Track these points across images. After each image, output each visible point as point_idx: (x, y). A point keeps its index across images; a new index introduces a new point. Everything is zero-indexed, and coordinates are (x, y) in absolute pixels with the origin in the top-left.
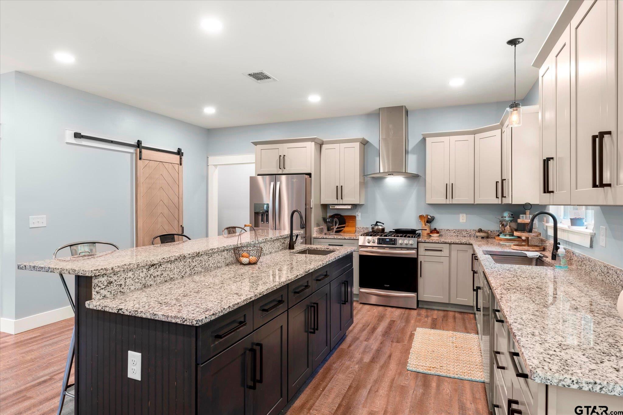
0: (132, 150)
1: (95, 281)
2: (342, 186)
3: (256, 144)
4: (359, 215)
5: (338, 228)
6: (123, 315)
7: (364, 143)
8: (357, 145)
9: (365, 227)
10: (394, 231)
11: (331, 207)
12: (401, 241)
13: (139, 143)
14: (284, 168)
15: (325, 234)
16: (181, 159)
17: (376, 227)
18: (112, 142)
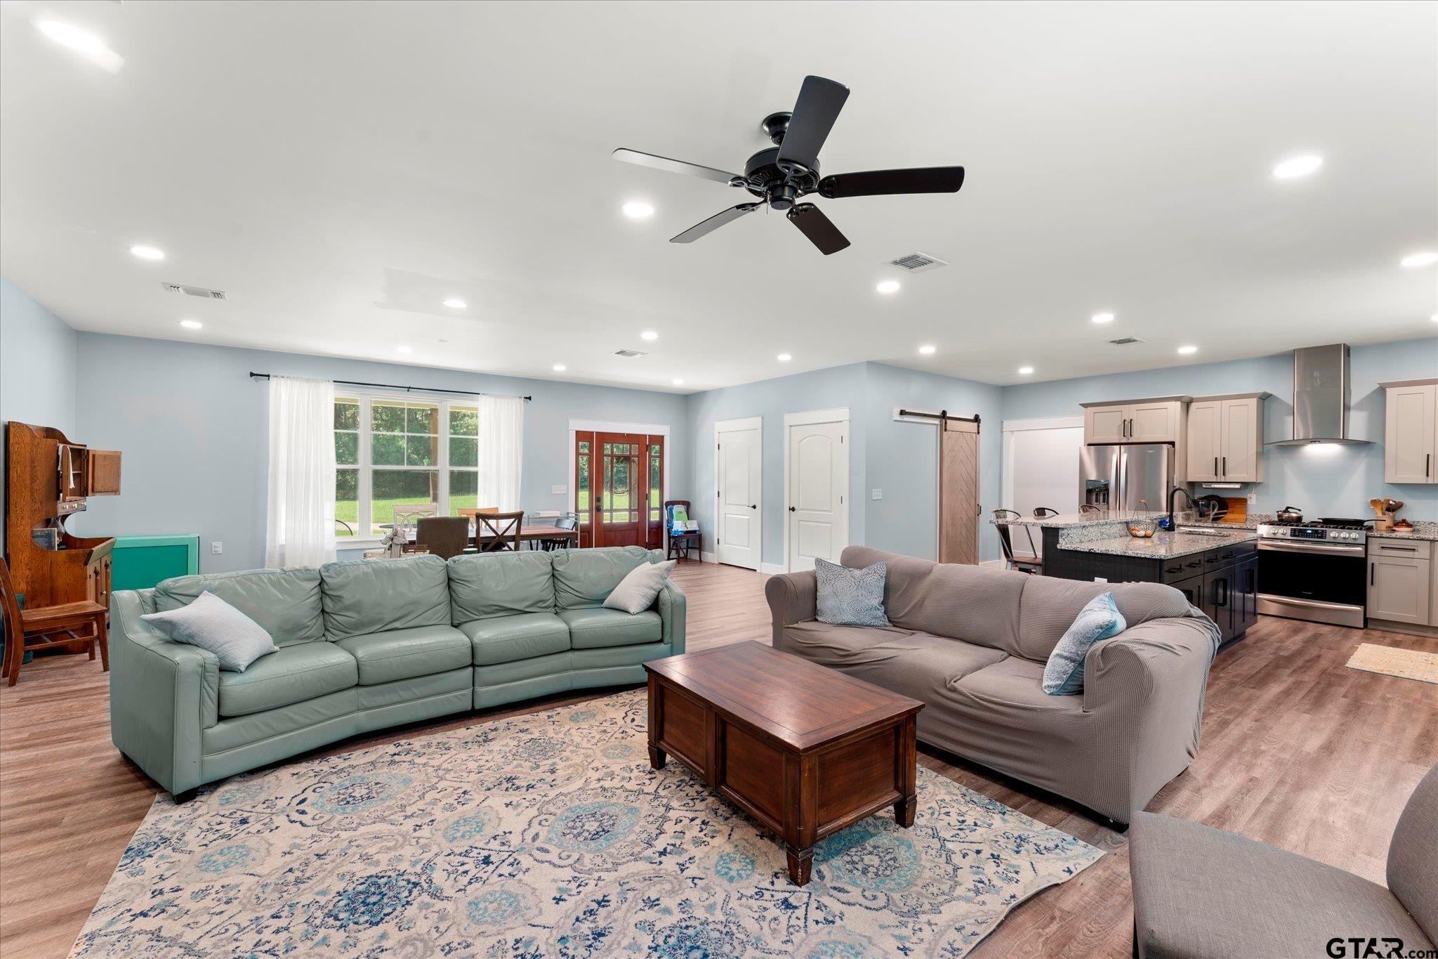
0: (937, 422)
1: (1061, 532)
2: (1224, 458)
3: (1085, 406)
4: (1253, 499)
5: (1216, 514)
6: (1096, 554)
7: (1265, 399)
8: (1253, 402)
9: (1264, 514)
10: (1321, 521)
11: (1204, 486)
12: (1333, 533)
13: (944, 413)
14: (1131, 436)
15: (1196, 521)
16: (979, 426)
17: (1287, 515)
18: (925, 415)
